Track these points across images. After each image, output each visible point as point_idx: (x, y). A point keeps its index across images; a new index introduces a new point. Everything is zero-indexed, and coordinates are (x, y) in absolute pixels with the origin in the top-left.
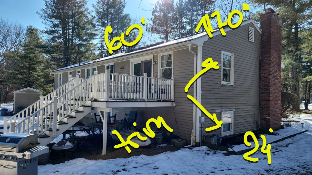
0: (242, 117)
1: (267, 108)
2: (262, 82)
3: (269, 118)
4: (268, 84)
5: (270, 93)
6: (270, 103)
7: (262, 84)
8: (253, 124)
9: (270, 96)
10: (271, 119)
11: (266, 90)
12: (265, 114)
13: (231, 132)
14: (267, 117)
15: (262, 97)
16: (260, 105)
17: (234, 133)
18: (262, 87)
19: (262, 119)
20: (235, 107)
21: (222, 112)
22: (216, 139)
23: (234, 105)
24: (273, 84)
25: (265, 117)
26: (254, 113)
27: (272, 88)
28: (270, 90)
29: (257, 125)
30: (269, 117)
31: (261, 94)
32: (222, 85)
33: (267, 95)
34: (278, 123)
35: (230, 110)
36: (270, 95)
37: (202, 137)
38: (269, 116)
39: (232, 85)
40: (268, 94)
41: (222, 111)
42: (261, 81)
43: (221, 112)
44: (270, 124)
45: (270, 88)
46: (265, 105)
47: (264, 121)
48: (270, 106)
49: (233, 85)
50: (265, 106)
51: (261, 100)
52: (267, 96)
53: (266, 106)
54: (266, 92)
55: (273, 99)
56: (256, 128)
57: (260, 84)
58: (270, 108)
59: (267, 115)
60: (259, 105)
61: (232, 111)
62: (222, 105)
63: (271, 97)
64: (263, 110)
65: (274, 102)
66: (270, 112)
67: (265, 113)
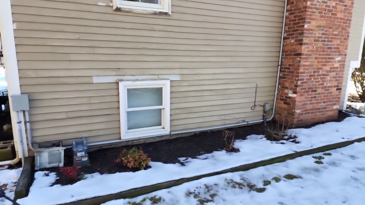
0: (206, 93)
1: (293, 72)
2: (291, 7)
3: (295, 98)
4: (302, 12)
5: (303, 37)
6: (300, 61)
7: (291, 14)
8: (250, 110)
9: (301, 44)
10: (297, 99)
11: (296, 28)
12: (287, 88)
13: (164, 128)
14: (290, 95)
15: (286, 45)
16: (279, 67)
17: (171, 132)
18: (290, 21)
19: (281, 99)
20: (177, 71)
21: (120, 83)
22: (60, 153)
23: (177, 65)
24: (320, 13)
25: (287, 94)
26: (255, 86)
27: (314, 23)
28: (303, 26)
29: (265, 112)
30: (295, 95)
31: (284, 39)
32: (118, 9)
33: (296, 41)
34: (325, 108)
35: (156, 77)
36: (302, 40)
37: (30, 145)
38: (295, 92)
39: (166, 14)
40: (300, 38)
41: (122, 80)
42: (287, 5)
43: (117, 83)
44: (294, 111)
45: (304, 22)
46: (290, 65)
47: (284, 103)
48: (298, 69)
49: (170, 13)
50: (289, 69)
51: (282, 55)
52: (296, 45)
53: (291, 68)
54: (295, 33)
55: (313, 51)
56: (261, 117)
57: (286, 14)
58: (298, 73)
59: (291, 89)
60: (278, 65)
61: (168, 79)
62: (121, 65)
63: (303, 47)
64: (285, 78)
65: (316, 58)
66: (297, 83)
67: (287, 84)
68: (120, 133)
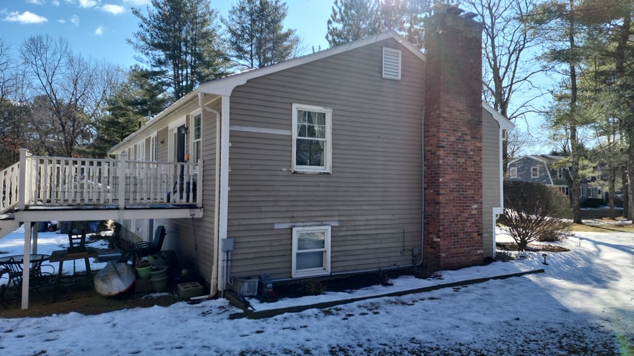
0: (360, 238)
1: (435, 219)
2: (427, 163)
3: (439, 242)
4: (437, 168)
5: (439, 188)
6: (439, 209)
7: (428, 169)
8: (399, 254)
9: (439, 194)
10: (441, 243)
11: (433, 181)
12: (432, 233)
13: (325, 269)
14: (435, 240)
15: (427, 195)
16: (423, 214)
17: (331, 272)
18: (428, 174)
19: (428, 244)
20: (337, 218)
21: (293, 228)
22: (256, 284)
23: (336, 213)
24: (452, 168)
25: (432, 239)
26: (402, 231)
27: (447, 177)
28: (439, 180)
29: (413, 256)
30: (439, 240)
31: (425, 189)
32: (295, 172)
33: (434, 191)
35: (320, 223)
36: (439, 191)
37: (229, 280)
38: (438, 237)
39: (328, 173)
40: (437, 189)
41: (295, 226)
42: (424, 161)
43: (291, 229)
44: (439, 254)
45: (439, 177)
46: (432, 212)
47: (431, 248)
48: (439, 216)
49: (331, 173)
50: (432, 216)
51: (425, 203)
52: (435, 195)
53: (433, 214)
54: (433, 184)
55: (450, 200)
56: (411, 262)
57: (424, 168)
58: (439, 219)
59: (435, 234)
60: (422, 212)
61: (329, 225)
62: (295, 214)
63: (441, 197)
64: (428, 224)
65: (453, 206)
66: (439, 228)
67: (431, 230)
68: (291, 272)
